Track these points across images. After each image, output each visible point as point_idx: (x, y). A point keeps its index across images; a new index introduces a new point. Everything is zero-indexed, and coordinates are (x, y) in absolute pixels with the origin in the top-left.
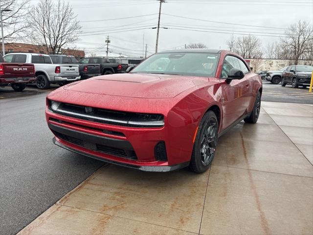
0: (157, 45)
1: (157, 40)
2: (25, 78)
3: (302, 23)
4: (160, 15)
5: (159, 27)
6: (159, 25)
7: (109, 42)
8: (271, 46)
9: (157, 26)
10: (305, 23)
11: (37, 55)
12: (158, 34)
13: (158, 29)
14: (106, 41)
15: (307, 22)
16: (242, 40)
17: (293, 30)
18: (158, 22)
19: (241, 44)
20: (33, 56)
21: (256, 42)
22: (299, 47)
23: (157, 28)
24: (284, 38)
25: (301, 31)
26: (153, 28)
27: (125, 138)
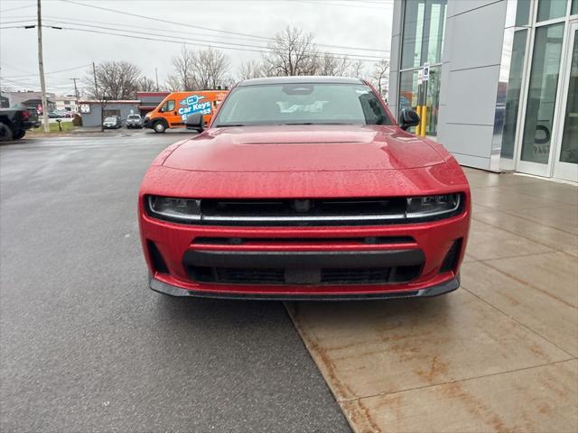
0: (41, 63)
1: (40, 54)
3: (292, 31)
5: (40, 25)
6: (39, 20)
8: (246, 68)
9: (37, 23)
10: (295, 30)
12: (40, 40)
13: (40, 29)
15: (299, 29)
16: (198, 57)
17: (280, 41)
18: (37, 15)
19: (198, 65)
21: (222, 61)
22: (291, 69)
23: (37, 28)
24: (268, 54)
25: (292, 43)
26: (27, 27)
27: (416, 244)
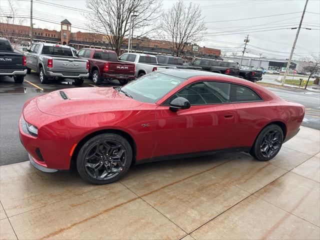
2: (126, 75)
4: (304, 13)
5: (300, 28)
6: (300, 25)
7: (247, 41)
9: (298, 26)
11: (145, 55)
13: (299, 30)
14: (244, 41)
20: (141, 57)
26: (292, 29)
